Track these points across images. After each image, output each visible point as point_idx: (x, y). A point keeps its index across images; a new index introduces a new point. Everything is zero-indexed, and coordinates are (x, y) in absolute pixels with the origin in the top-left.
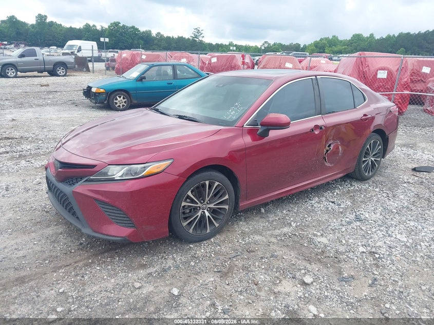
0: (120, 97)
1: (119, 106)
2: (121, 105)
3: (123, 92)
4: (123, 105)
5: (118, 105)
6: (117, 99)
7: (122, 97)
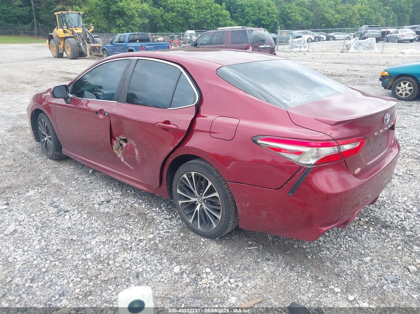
0: (405, 83)
1: (401, 94)
2: (404, 94)
3: (410, 78)
4: (406, 94)
5: (400, 92)
6: (400, 86)
7: (408, 84)
